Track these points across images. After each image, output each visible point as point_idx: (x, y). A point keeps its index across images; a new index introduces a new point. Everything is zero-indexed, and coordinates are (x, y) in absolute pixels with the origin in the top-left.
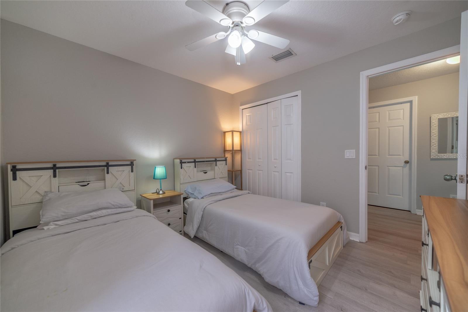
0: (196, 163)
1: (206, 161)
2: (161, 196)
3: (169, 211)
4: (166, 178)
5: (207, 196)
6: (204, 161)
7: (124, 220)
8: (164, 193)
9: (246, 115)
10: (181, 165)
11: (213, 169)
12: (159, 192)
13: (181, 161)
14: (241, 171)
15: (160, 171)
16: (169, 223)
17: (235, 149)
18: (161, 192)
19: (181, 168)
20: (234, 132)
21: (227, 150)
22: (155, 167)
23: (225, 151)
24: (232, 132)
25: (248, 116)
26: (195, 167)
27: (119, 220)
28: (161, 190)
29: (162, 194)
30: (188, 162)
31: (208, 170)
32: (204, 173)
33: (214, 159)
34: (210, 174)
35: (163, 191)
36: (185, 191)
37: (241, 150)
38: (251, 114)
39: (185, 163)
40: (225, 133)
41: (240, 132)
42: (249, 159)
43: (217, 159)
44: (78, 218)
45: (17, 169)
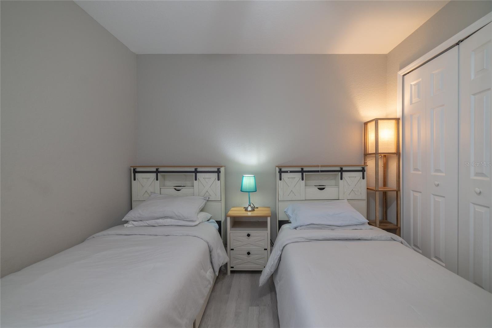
0: (304, 173)
1: (322, 171)
2: (249, 214)
3: (249, 235)
4: (256, 191)
5: (302, 227)
6: (318, 171)
7: (173, 235)
8: (253, 210)
9: (411, 85)
10: (280, 175)
11: (337, 185)
13: (280, 170)
14: (397, 192)
15: (248, 181)
16: (249, 252)
17: (380, 151)
18: (249, 209)
19: (280, 179)
20: (379, 121)
21: (370, 153)
22: (243, 176)
23: (366, 155)
24: (376, 121)
25: (415, 85)
26: (303, 179)
27: (169, 234)
28: (250, 206)
29: (250, 211)
30: (291, 172)
31: (328, 186)
32: (318, 188)
33: (338, 169)
34: (330, 192)
35: (252, 207)
36: (285, 211)
37: (398, 154)
38: (420, 80)
39: (287, 172)
40: (366, 124)
41: (397, 120)
42: (416, 169)
43: (344, 169)
44: (148, 222)
45: (135, 172)
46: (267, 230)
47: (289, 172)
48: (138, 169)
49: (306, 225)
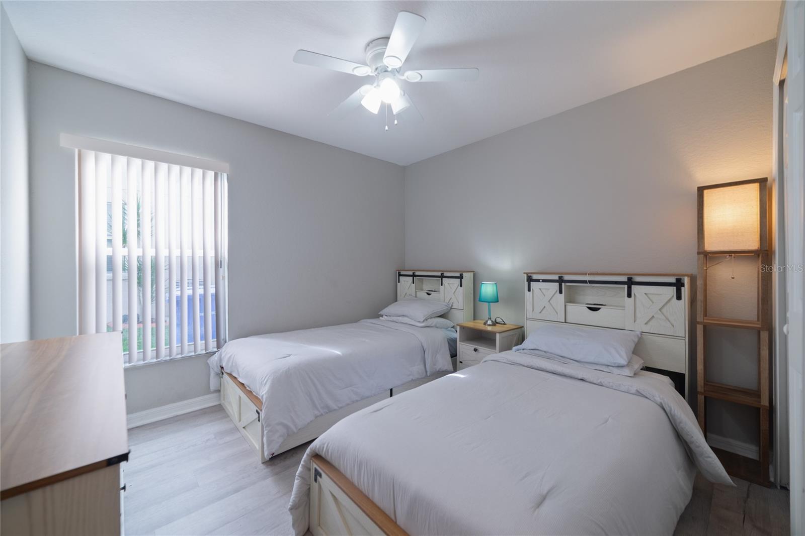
0: (563, 284)
1: (592, 282)
2: (489, 328)
3: (475, 350)
4: (497, 301)
8: (494, 325)
10: (529, 284)
12: (487, 321)
13: (529, 277)
15: (488, 290)
18: (489, 322)
19: (529, 290)
20: (706, 191)
22: (482, 283)
26: (561, 292)
28: (490, 319)
29: (489, 325)
30: (544, 281)
35: (492, 321)
39: (538, 281)
45: (400, 275)
46: (496, 350)
47: (541, 281)
48: (402, 273)
49: (530, 349)
